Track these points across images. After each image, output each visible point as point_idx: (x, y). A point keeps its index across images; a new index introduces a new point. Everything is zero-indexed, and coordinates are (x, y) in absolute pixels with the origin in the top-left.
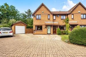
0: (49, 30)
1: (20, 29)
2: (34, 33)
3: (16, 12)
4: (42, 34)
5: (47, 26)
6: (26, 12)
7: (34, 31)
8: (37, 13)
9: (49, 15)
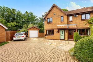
0: (62, 35)
1: (34, 34)
2: (45, 37)
3: (34, 17)
4: (54, 40)
5: (59, 30)
6: (43, 15)
7: (45, 35)
8: (48, 17)
9: (63, 16)
